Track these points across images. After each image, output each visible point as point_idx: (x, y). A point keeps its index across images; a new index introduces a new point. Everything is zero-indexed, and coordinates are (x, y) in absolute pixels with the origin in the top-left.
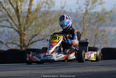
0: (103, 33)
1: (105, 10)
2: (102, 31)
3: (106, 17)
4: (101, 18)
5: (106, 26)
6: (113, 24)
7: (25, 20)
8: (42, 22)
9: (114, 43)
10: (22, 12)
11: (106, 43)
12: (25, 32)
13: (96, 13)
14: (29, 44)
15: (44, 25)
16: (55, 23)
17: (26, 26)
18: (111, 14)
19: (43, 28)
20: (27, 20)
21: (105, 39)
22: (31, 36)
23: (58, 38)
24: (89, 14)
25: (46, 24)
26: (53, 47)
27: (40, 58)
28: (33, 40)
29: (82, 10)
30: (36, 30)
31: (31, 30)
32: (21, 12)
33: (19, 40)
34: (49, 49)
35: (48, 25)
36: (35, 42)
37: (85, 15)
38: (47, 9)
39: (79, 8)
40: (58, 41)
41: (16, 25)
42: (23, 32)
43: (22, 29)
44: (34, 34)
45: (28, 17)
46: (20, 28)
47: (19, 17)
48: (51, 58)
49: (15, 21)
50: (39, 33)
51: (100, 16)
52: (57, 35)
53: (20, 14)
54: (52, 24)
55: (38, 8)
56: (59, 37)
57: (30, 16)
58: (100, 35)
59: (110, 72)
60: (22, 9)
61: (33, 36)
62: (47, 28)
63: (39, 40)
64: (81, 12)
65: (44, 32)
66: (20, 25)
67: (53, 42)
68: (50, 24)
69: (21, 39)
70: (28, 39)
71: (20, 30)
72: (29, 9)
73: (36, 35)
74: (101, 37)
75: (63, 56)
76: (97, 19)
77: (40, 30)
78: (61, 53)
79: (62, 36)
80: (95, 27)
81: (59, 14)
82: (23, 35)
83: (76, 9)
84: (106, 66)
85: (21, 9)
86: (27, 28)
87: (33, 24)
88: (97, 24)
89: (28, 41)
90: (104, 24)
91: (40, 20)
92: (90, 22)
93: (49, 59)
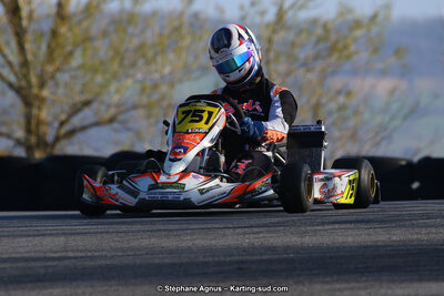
0: (341, 99)
1: (350, 11)
2: (339, 93)
3: (355, 40)
4: (336, 42)
5: (355, 72)
6: (380, 66)
7: (44, 47)
8: (111, 53)
9: (383, 139)
10: (35, 15)
11: (354, 137)
12: (45, 93)
13: (314, 22)
14: (57, 139)
15: (115, 66)
16: (159, 59)
17: (50, 69)
18: (375, 30)
19: (115, 76)
20: (53, 45)
21: (351, 123)
22: (66, 108)
23: (205, 115)
24: (289, 28)
25: (126, 62)
26: (185, 152)
27: (134, 193)
28: (76, 121)
29: (263, 13)
30: (84, 85)
31: (66, 85)
32: (30, 17)
33: (22, 121)
34: (170, 160)
35: (133, 65)
36: (84, 128)
37: (274, 31)
38: (128, 5)
39: (253, 4)
40: (206, 128)
41: (10, 64)
42: (35, 91)
43: (34, 80)
44: (79, 98)
45: (54, 33)
46: (26, 76)
47: (20, 34)
48: (180, 193)
49: (7, 51)
50: (98, 94)
51: (333, 37)
52: (202, 105)
53: (25, 23)
54: (148, 63)
55: (94, 3)
56: (210, 114)
57: (63, 30)
58: (333, 106)
59: (366, 247)
60: (34, 5)
61: (76, 109)
62: (127, 76)
63: (97, 124)
64: (258, 19)
65: (118, 91)
66: (25, 64)
67: (187, 133)
68: (141, 62)
69: (28, 118)
70: (56, 118)
71: (24, 83)
72: (60, 6)
73: (87, 104)
74: (335, 116)
75: (226, 186)
76: (322, 46)
77: (104, 86)
78: (216, 177)
79: (223, 110)
80: (312, 77)
81: (176, 23)
82: (36, 103)
83: (242, 8)
84: (352, 226)
85: (30, 3)
86: (53, 77)
87: (76, 61)
88: (319, 65)
89: (56, 124)
90: (347, 67)
91: (102, 48)
92: (292, 58)
93: (170, 197)
